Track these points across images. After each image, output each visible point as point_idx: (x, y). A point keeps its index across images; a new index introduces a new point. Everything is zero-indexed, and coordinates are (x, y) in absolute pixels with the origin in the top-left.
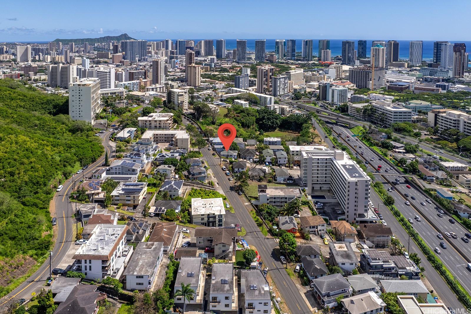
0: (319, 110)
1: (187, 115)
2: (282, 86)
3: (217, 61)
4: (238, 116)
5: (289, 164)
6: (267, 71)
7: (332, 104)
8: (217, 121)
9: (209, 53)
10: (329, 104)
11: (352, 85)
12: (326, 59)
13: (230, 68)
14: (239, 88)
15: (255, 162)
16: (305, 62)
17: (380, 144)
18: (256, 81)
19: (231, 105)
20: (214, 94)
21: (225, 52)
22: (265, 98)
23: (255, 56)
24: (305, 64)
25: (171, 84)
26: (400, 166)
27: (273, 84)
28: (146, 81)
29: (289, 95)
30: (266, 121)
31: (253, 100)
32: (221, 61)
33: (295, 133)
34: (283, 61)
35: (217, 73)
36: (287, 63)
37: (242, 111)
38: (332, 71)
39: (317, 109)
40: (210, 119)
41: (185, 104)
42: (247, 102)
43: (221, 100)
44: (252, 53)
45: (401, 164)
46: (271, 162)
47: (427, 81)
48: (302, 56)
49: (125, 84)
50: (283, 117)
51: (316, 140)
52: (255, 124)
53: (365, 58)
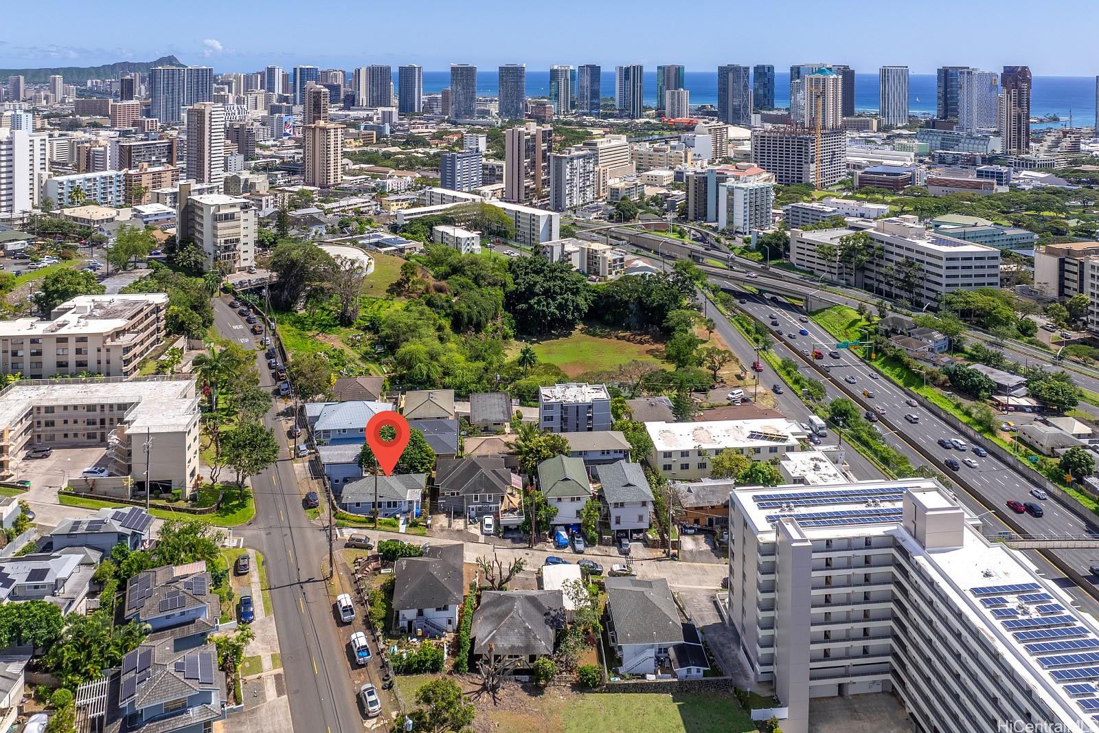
0: (698, 252)
1: (245, 292)
2: (578, 181)
3: (401, 119)
4: (440, 290)
5: (664, 530)
6: (534, 137)
7: (731, 233)
8: (361, 313)
9: (378, 99)
10: (723, 233)
11: (765, 175)
12: (676, 113)
13: (434, 137)
14: (453, 188)
15: (506, 533)
16: (627, 121)
17: (943, 377)
18: (501, 167)
19: (420, 246)
20: (374, 207)
21: (421, 97)
22: (533, 219)
23: (497, 106)
24: (627, 125)
25: (246, 180)
26: (1069, 485)
27: (551, 177)
28: (160, 173)
29: (597, 208)
30: (539, 302)
31: (494, 226)
32: (411, 120)
33: (641, 343)
34: (569, 118)
35: (396, 149)
36: (581, 125)
37: (456, 270)
38: (703, 140)
39: (692, 250)
40: (333, 305)
41: (244, 248)
42: (475, 234)
43: (394, 229)
44: (491, 101)
45: (1075, 474)
46: (578, 526)
47: (944, 163)
48: (617, 107)
49: (73, 182)
50: (594, 283)
51: (724, 373)
52: (501, 310)
53: (772, 108)
